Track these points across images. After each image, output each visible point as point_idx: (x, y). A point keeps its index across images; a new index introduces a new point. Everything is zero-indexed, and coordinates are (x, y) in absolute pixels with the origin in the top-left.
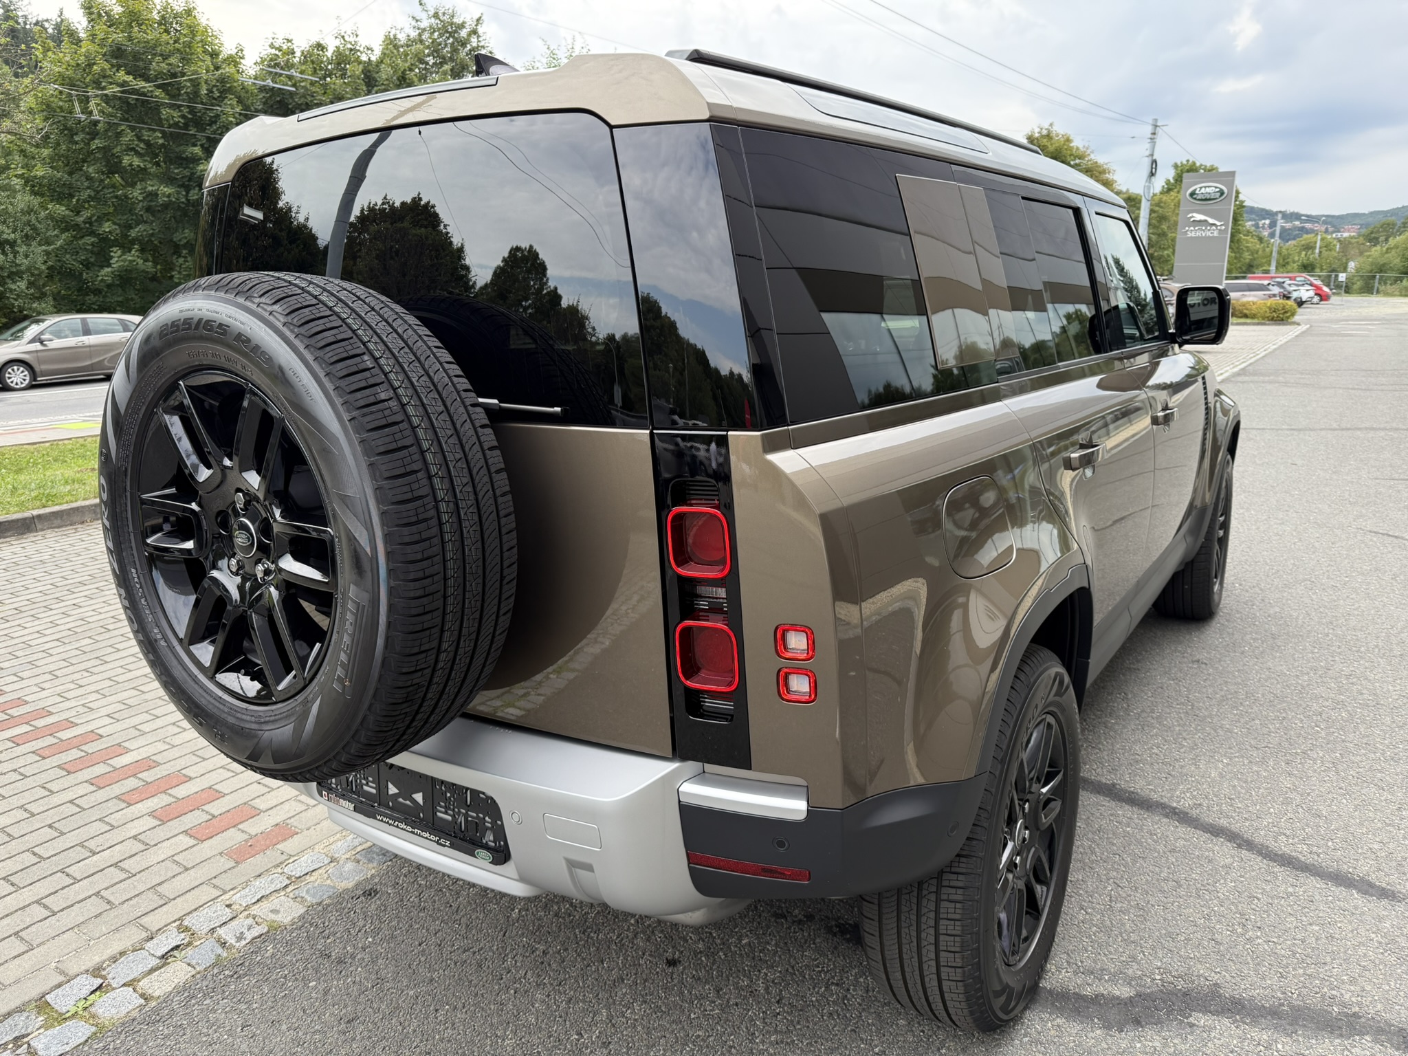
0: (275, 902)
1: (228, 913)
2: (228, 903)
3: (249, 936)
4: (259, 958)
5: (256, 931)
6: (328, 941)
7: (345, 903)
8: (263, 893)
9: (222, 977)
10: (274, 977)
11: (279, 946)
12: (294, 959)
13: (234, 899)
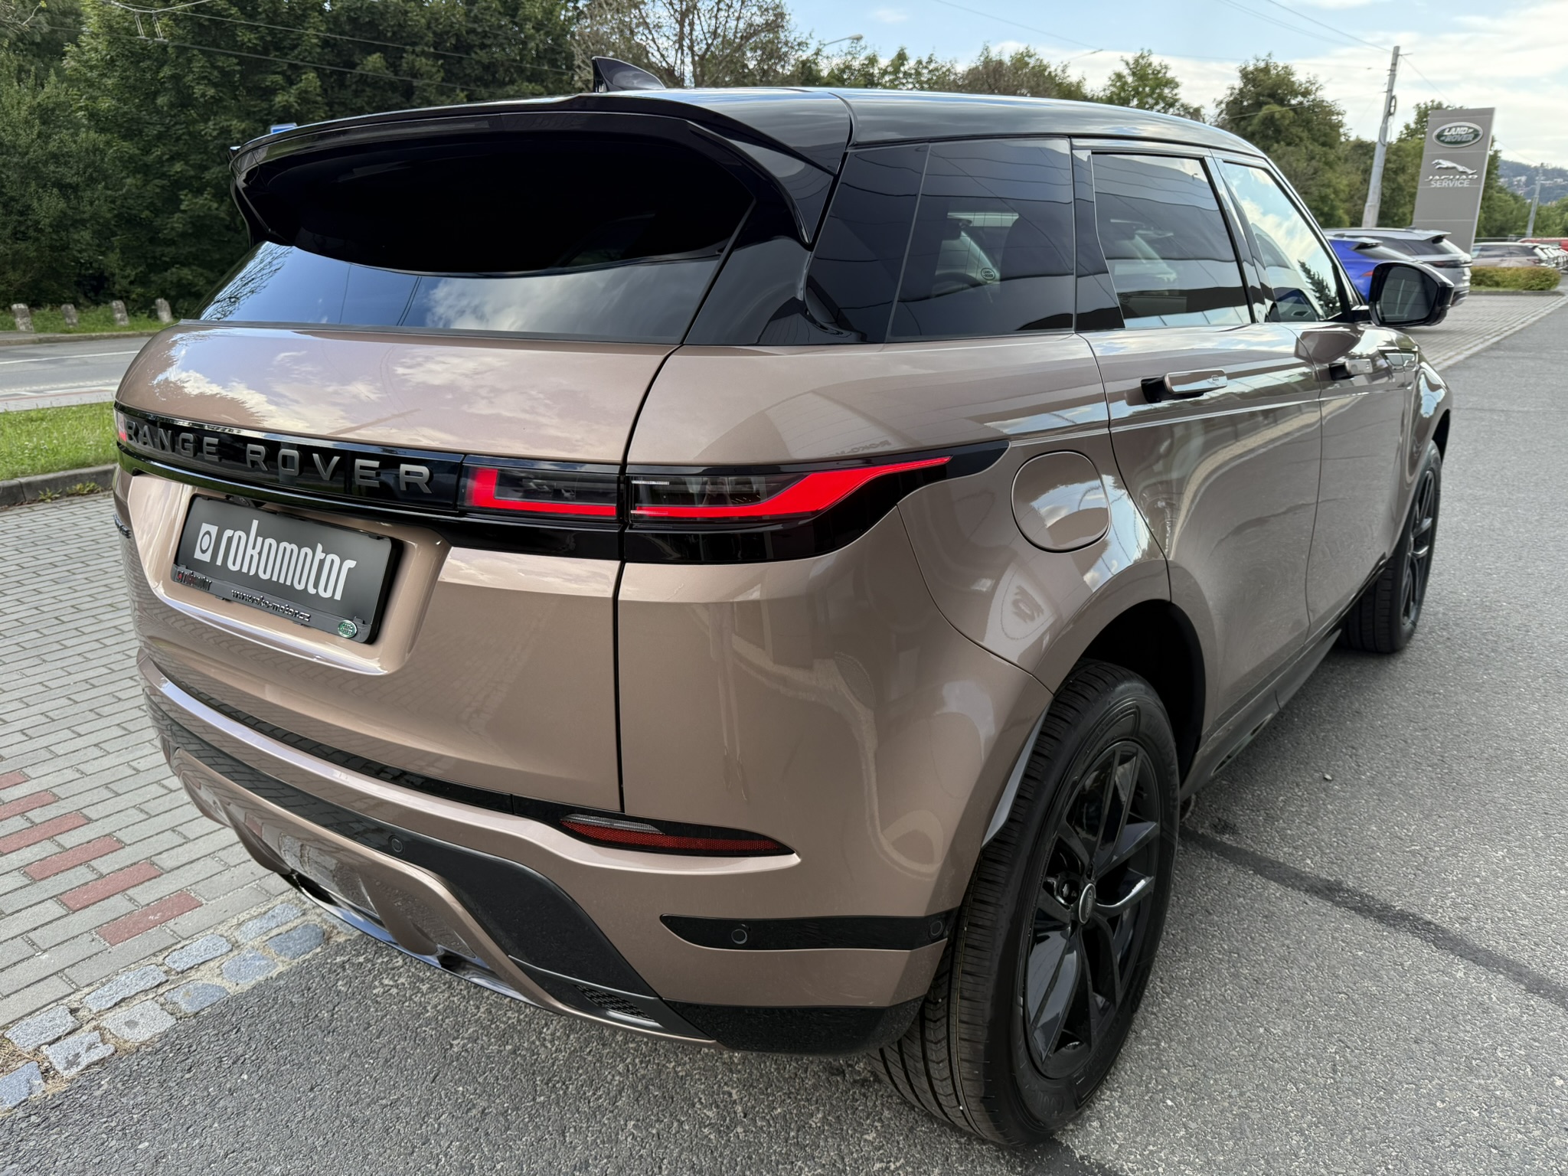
0: (135, 1010)
1: (69, 1022)
2: (75, 1005)
3: (84, 1061)
4: (85, 1098)
5: (95, 1055)
6: (187, 1076)
7: (229, 1016)
8: (126, 993)
9: (24, 1125)
10: (94, 1130)
11: (118, 1079)
12: (131, 1102)
13: (84, 1000)
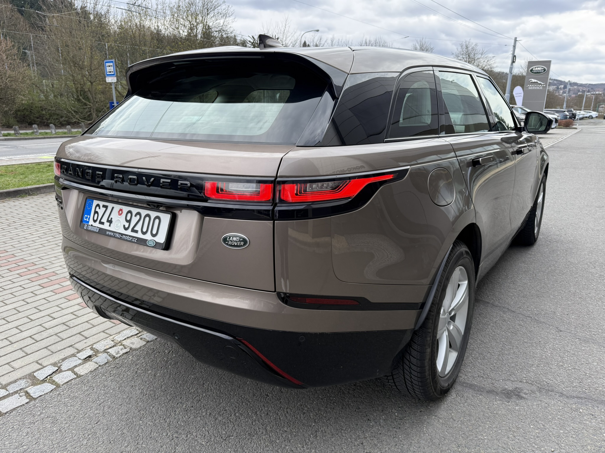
0: (132, 340)
1: (113, 344)
2: (112, 339)
3: (121, 353)
4: (126, 361)
5: (125, 351)
8: (128, 336)
9: (110, 368)
10: (132, 369)
11: (134, 357)
12: (141, 362)
13: (115, 338)
